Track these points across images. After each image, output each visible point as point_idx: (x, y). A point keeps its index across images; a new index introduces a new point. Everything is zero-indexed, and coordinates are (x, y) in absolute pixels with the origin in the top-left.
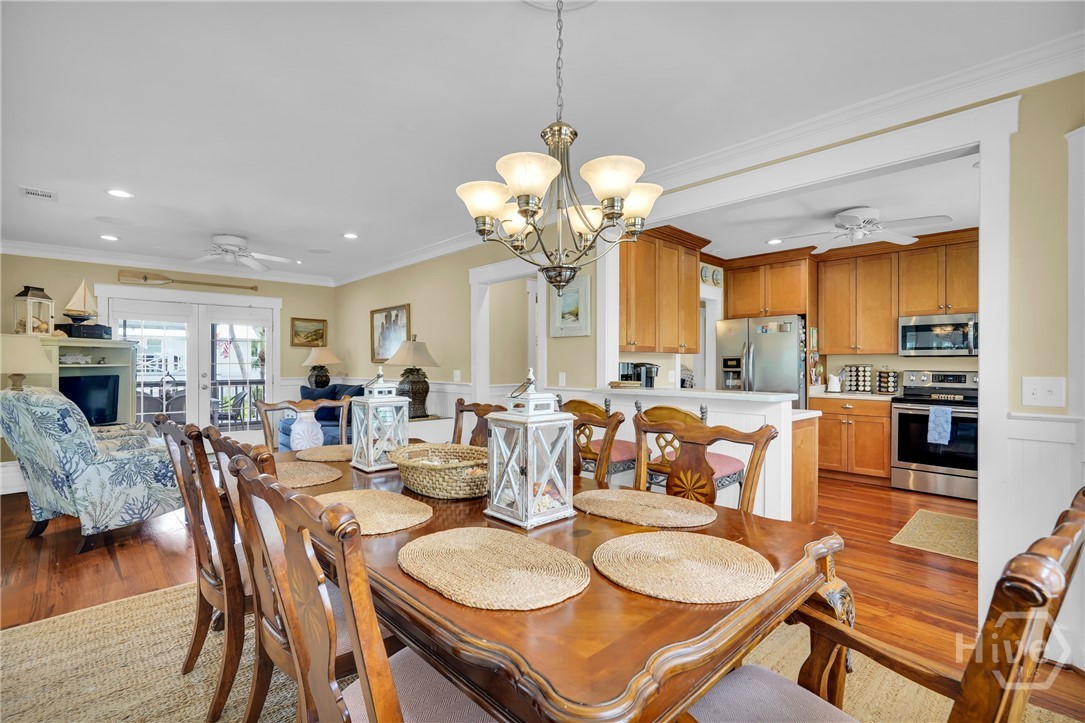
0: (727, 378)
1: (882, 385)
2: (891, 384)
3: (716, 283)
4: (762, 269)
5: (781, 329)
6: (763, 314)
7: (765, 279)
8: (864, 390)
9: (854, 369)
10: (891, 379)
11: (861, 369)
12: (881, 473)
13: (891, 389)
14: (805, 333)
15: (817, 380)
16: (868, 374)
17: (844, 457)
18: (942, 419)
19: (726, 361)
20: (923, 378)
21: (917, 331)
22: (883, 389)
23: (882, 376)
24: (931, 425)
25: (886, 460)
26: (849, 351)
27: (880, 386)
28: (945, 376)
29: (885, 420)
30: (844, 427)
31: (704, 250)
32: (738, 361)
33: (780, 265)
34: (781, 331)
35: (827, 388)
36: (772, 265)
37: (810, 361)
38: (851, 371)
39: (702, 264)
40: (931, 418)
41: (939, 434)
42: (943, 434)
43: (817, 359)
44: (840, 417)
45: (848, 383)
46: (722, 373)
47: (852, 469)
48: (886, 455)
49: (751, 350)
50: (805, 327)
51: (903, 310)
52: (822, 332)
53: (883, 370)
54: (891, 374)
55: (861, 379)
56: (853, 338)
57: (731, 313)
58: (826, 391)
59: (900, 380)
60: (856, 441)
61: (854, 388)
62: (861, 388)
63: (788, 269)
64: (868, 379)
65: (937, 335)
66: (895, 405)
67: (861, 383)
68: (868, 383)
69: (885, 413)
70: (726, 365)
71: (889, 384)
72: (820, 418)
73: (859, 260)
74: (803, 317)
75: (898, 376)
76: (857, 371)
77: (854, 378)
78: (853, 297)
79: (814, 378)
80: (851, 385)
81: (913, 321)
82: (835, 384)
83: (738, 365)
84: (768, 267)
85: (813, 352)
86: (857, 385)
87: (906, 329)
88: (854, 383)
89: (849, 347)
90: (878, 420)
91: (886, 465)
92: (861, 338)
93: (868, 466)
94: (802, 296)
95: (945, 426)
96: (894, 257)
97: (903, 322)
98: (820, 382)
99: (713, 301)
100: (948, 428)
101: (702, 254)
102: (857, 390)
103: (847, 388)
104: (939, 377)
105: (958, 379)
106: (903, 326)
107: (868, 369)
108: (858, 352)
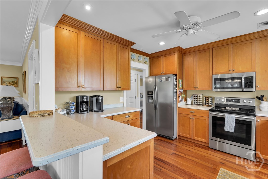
0: (149, 99)
1: (206, 102)
2: (210, 102)
3: (146, 63)
4: (162, 57)
5: (167, 80)
6: (162, 74)
7: (163, 61)
8: (200, 104)
9: (196, 96)
10: (210, 100)
11: (199, 96)
12: (205, 141)
13: (210, 104)
14: (177, 82)
15: (182, 100)
16: (201, 98)
17: (191, 132)
18: (231, 121)
19: (148, 92)
20: (222, 100)
21: (221, 81)
22: (207, 104)
23: (206, 99)
24: (226, 123)
25: (207, 136)
26: (193, 89)
27: (205, 103)
28: (231, 99)
29: (207, 119)
30: (191, 120)
31: (133, 47)
32: (152, 92)
33: (168, 55)
34: (166, 81)
35: (186, 103)
36: (165, 55)
37: (179, 93)
38: (195, 96)
39: (131, 53)
40: (226, 120)
41: (230, 127)
42: (231, 127)
43: (182, 92)
44: (189, 116)
45: (194, 101)
46: (147, 97)
47: (194, 137)
48: (207, 133)
49: (156, 88)
50: (176, 79)
51: (214, 72)
52: (184, 81)
53: (207, 96)
54: (210, 98)
55: (198, 100)
56: (195, 84)
57: (152, 74)
58: (186, 104)
59: (213, 100)
60: (195, 126)
61: (196, 103)
62: (198, 103)
63: (170, 57)
64: (201, 100)
65: (227, 82)
66: (211, 113)
67: (198, 101)
68: (201, 102)
69: (207, 115)
70: (148, 94)
71: (209, 102)
72: (155, 139)
73: (197, 52)
74: (176, 75)
75: (212, 99)
76: (197, 96)
77: (196, 99)
79: (180, 99)
80: (195, 102)
81: (219, 76)
82: (189, 101)
83: (152, 94)
84: (164, 56)
85: (180, 89)
86: (197, 102)
87: (216, 80)
88: (196, 101)
89: (194, 87)
90: (204, 118)
91: (207, 138)
92: (198, 84)
93: (200, 137)
94: (175, 67)
95: (232, 124)
96: (211, 50)
97: (215, 77)
98: (183, 101)
99: (145, 70)
100: (234, 124)
101: (131, 49)
102: (197, 104)
103: (194, 103)
104: (229, 100)
105: (237, 100)
106: (214, 79)
107: (201, 96)
108: (197, 89)
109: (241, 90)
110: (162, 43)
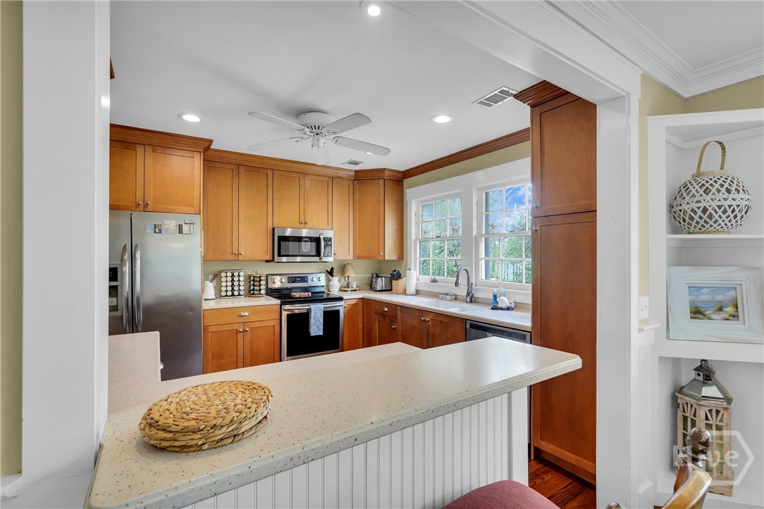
2: (264, 287)
5: (180, 229)
7: (144, 163)
9: (231, 274)
11: (236, 274)
13: (263, 292)
16: (242, 278)
23: (255, 280)
24: (312, 321)
26: (232, 257)
28: (295, 278)
29: (276, 323)
30: (240, 336)
36: (154, 148)
38: (226, 277)
44: (237, 327)
45: (224, 289)
49: (137, 255)
53: (257, 274)
54: (263, 278)
55: (236, 283)
56: (235, 245)
60: (251, 347)
61: (229, 293)
62: (236, 293)
64: (241, 283)
66: (285, 307)
67: (236, 288)
68: (242, 288)
73: (242, 169)
76: (233, 276)
77: (229, 284)
78: (235, 204)
80: (227, 291)
82: (211, 290)
83: (114, 277)
84: (149, 148)
86: (233, 289)
87: (282, 239)
88: (230, 288)
89: (232, 253)
90: (270, 323)
92: (242, 244)
96: (270, 173)
97: (279, 232)
102: (233, 294)
103: (223, 294)
104: (293, 279)
105: (303, 279)
106: (279, 237)
107: (242, 274)
108: (240, 258)
109: (317, 259)
110: (191, 118)
